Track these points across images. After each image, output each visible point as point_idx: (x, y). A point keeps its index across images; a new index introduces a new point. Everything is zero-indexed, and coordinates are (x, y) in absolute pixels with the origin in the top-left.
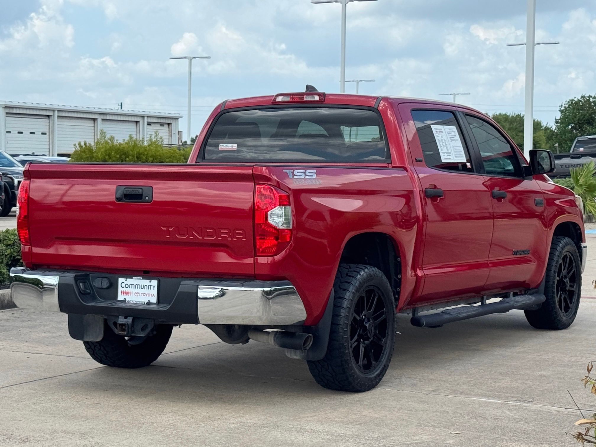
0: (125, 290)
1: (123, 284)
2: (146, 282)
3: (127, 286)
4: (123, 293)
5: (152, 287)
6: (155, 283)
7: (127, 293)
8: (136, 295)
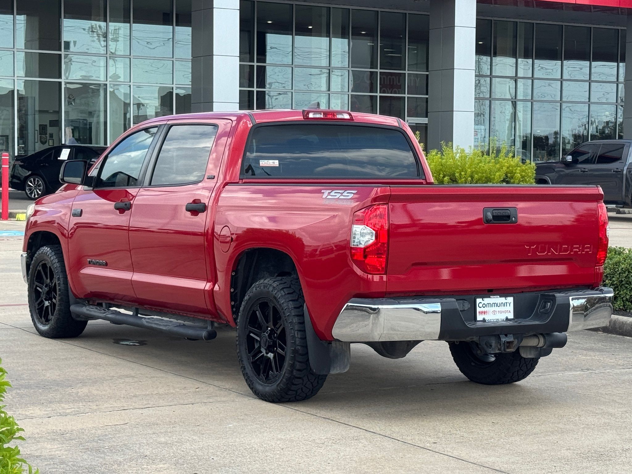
0: (482, 309)
1: (480, 304)
2: (502, 300)
3: (484, 306)
4: (481, 313)
5: (508, 304)
6: (510, 300)
7: (485, 313)
8: (493, 313)
